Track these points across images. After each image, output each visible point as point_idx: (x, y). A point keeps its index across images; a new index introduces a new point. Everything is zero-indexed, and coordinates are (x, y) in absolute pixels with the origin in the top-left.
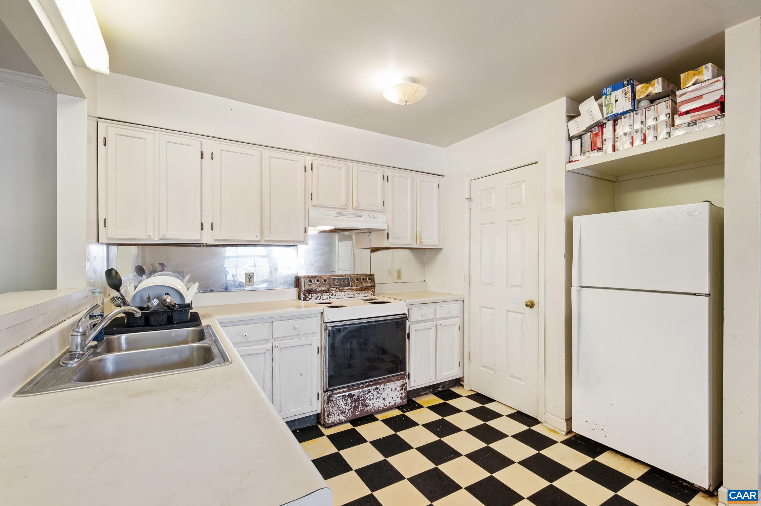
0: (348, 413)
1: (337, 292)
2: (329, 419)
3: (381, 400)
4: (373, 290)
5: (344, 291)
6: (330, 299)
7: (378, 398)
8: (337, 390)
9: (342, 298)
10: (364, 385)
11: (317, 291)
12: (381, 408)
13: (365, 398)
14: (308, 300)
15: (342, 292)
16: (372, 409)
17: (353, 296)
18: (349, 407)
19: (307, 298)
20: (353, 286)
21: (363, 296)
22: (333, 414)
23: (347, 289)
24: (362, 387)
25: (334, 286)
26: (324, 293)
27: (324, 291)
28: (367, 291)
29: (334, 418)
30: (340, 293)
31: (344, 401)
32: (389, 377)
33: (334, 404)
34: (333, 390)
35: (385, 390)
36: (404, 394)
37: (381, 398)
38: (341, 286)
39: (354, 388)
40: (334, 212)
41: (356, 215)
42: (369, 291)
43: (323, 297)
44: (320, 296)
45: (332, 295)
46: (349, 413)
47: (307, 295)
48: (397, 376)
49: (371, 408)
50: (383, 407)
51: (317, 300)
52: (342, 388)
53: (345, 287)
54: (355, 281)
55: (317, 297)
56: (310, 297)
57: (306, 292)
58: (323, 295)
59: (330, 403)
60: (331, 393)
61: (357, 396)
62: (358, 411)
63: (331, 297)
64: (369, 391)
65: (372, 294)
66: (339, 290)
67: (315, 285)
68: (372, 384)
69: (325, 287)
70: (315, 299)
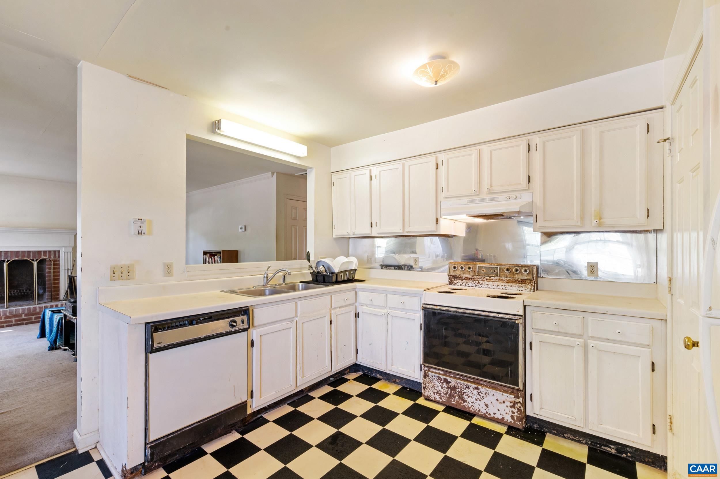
0: (443, 396)
1: (484, 281)
2: (425, 391)
3: (482, 404)
4: (533, 285)
5: (493, 281)
6: (475, 287)
7: (478, 400)
8: (433, 369)
9: (489, 288)
10: (461, 378)
11: (462, 277)
12: (483, 414)
13: (463, 392)
14: (453, 285)
15: (490, 282)
16: (470, 408)
17: (504, 288)
18: (445, 391)
19: (453, 283)
20: (502, 276)
21: (518, 290)
22: (428, 389)
23: (497, 280)
24: (459, 378)
25: (479, 274)
26: (469, 280)
27: (469, 278)
28: (523, 284)
29: (429, 393)
30: (488, 282)
31: (439, 382)
32: (495, 384)
33: (430, 380)
34: (430, 367)
35: (488, 395)
36: (516, 414)
37: (483, 402)
38: (486, 275)
39: (450, 375)
40: (465, 200)
41: (490, 200)
42: (526, 285)
43: (468, 284)
44: (465, 282)
45: (478, 284)
46: (445, 397)
47: (453, 280)
48: (506, 387)
49: (470, 406)
50: (485, 413)
51: (462, 286)
52: (438, 369)
53: (491, 276)
54: (505, 272)
55: (463, 284)
56: (455, 282)
57: (452, 277)
58: (468, 282)
59: (427, 377)
60: (428, 369)
61: (453, 385)
62: (454, 401)
63: (477, 285)
64: (467, 386)
65: (531, 289)
66: (487, 279)
67: (459, 272)
68: (471, 380)
69: (469, 274)
70: (461, 285)
